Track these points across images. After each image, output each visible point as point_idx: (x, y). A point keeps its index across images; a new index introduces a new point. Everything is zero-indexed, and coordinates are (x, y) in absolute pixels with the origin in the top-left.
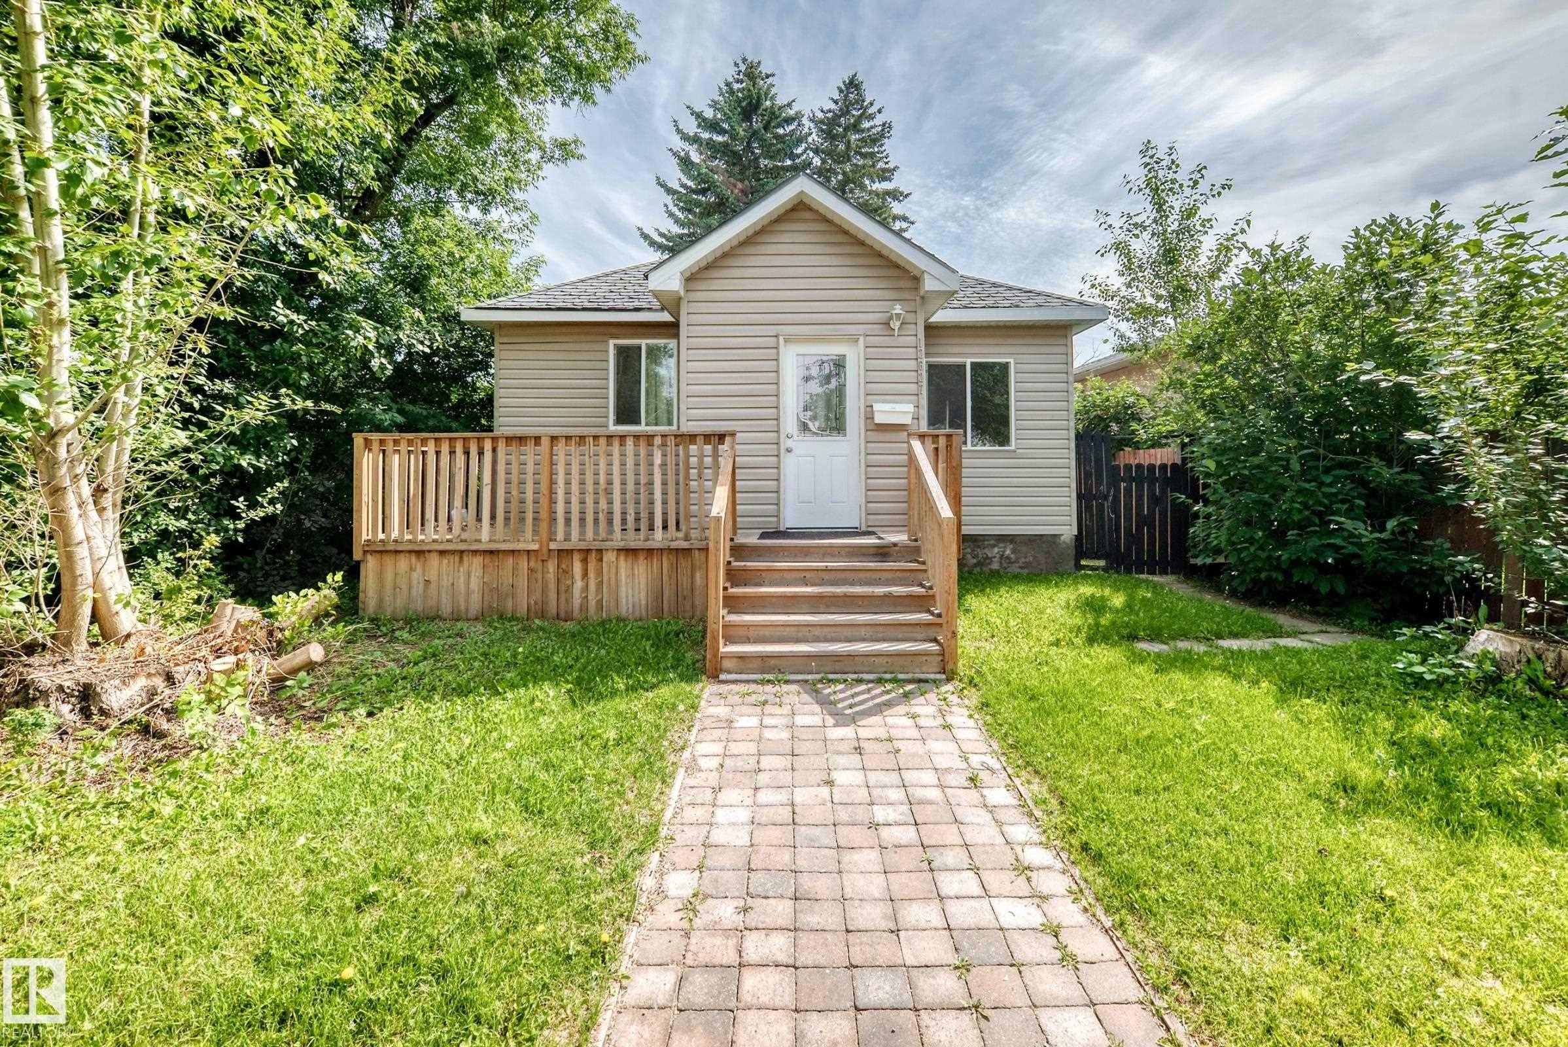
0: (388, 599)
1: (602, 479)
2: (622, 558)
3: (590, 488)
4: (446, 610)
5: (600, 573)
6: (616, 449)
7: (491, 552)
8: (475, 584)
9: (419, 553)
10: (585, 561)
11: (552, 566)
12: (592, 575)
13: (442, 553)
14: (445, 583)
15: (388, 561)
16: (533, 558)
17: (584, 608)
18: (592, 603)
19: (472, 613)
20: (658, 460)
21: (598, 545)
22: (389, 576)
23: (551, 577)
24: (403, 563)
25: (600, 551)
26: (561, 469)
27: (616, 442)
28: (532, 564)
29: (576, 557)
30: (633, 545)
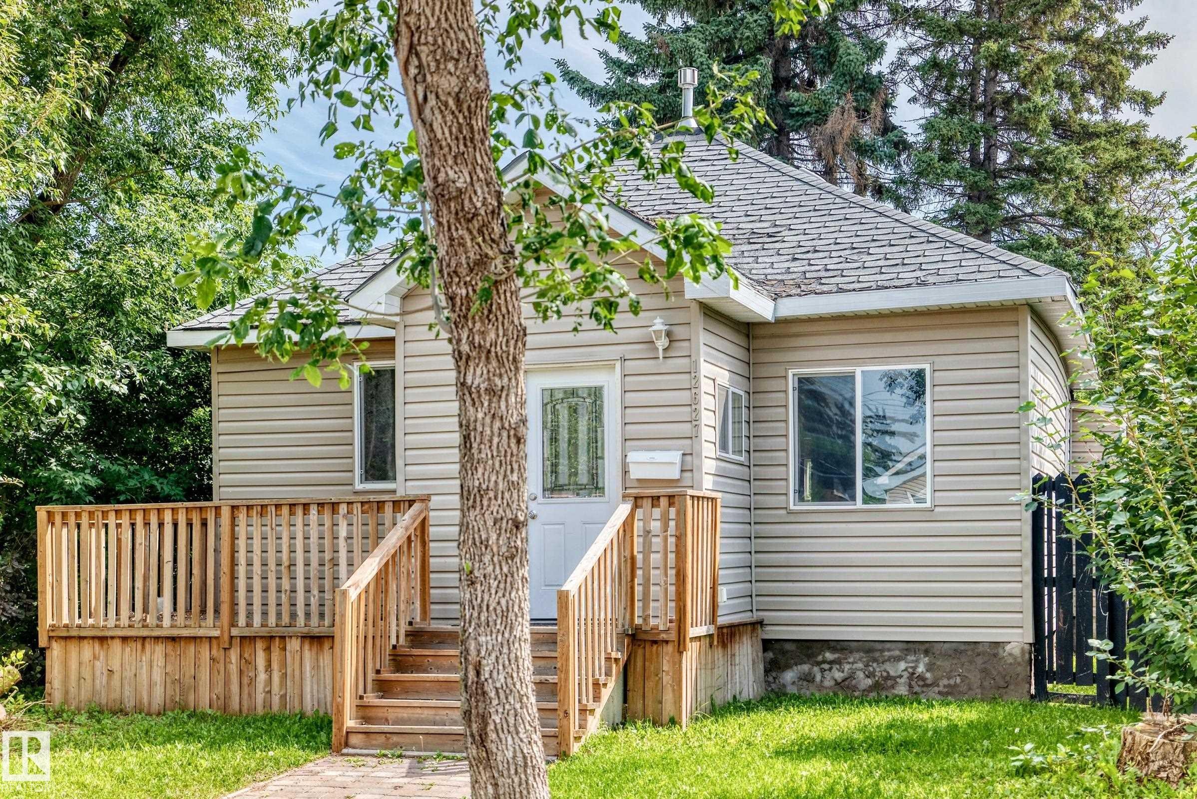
0: (73, 691)
1: (285, 556)
2: (306, 647)
3: (272, 566)
4: (129, 704)
5: (283, 664)
6: (299, 518)
7: (173, 639)
8: (158, 676)
9: (102, 639)
10: (268, 649)
11: (234, 655)
12: (275, 666)
13: (125, 639)
14: (129, 674)
15: (73, 647)
16: (215, 646)
17: (267, 704)
18: (276, 700)
19: (155, 707)
20: (343, 532)
21: (281, 631)
22: (73, 665)
23: (234, 668)
24: (88, 650)
25: (283, 638)
26: (242, 543)
27: (299, 511)
28: (214, 652)
29: (260, 645)
30: (316, 631)
